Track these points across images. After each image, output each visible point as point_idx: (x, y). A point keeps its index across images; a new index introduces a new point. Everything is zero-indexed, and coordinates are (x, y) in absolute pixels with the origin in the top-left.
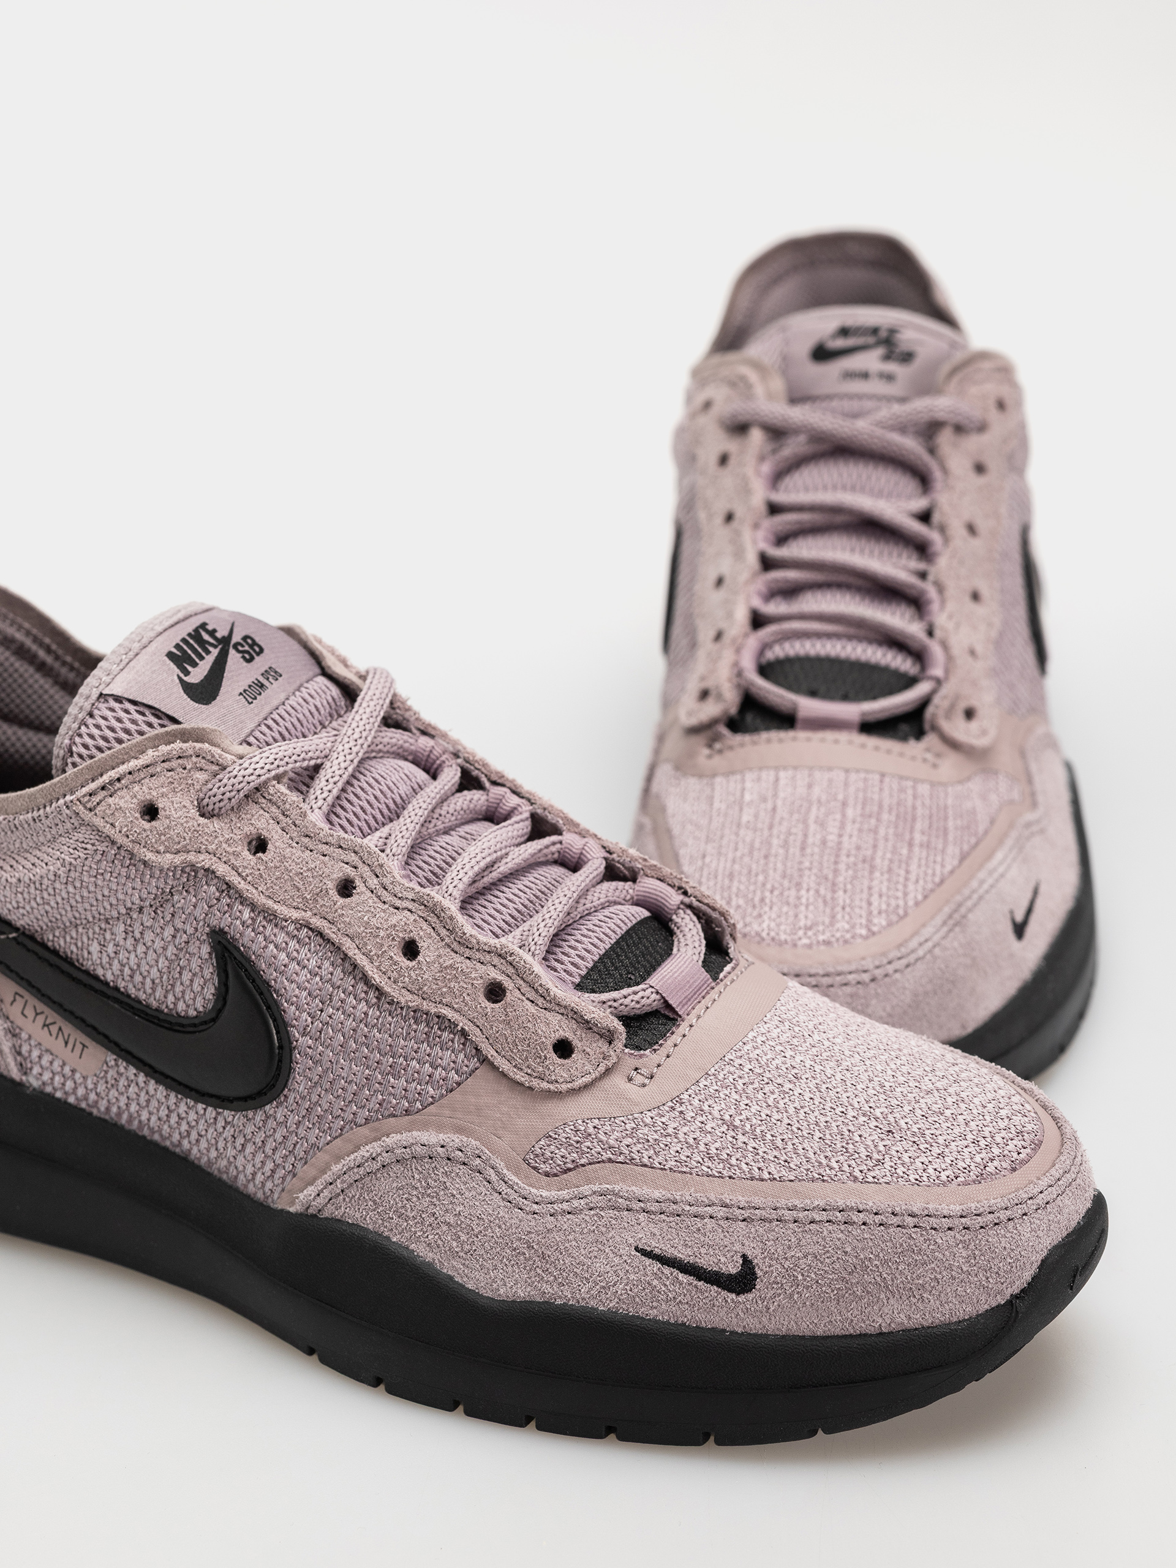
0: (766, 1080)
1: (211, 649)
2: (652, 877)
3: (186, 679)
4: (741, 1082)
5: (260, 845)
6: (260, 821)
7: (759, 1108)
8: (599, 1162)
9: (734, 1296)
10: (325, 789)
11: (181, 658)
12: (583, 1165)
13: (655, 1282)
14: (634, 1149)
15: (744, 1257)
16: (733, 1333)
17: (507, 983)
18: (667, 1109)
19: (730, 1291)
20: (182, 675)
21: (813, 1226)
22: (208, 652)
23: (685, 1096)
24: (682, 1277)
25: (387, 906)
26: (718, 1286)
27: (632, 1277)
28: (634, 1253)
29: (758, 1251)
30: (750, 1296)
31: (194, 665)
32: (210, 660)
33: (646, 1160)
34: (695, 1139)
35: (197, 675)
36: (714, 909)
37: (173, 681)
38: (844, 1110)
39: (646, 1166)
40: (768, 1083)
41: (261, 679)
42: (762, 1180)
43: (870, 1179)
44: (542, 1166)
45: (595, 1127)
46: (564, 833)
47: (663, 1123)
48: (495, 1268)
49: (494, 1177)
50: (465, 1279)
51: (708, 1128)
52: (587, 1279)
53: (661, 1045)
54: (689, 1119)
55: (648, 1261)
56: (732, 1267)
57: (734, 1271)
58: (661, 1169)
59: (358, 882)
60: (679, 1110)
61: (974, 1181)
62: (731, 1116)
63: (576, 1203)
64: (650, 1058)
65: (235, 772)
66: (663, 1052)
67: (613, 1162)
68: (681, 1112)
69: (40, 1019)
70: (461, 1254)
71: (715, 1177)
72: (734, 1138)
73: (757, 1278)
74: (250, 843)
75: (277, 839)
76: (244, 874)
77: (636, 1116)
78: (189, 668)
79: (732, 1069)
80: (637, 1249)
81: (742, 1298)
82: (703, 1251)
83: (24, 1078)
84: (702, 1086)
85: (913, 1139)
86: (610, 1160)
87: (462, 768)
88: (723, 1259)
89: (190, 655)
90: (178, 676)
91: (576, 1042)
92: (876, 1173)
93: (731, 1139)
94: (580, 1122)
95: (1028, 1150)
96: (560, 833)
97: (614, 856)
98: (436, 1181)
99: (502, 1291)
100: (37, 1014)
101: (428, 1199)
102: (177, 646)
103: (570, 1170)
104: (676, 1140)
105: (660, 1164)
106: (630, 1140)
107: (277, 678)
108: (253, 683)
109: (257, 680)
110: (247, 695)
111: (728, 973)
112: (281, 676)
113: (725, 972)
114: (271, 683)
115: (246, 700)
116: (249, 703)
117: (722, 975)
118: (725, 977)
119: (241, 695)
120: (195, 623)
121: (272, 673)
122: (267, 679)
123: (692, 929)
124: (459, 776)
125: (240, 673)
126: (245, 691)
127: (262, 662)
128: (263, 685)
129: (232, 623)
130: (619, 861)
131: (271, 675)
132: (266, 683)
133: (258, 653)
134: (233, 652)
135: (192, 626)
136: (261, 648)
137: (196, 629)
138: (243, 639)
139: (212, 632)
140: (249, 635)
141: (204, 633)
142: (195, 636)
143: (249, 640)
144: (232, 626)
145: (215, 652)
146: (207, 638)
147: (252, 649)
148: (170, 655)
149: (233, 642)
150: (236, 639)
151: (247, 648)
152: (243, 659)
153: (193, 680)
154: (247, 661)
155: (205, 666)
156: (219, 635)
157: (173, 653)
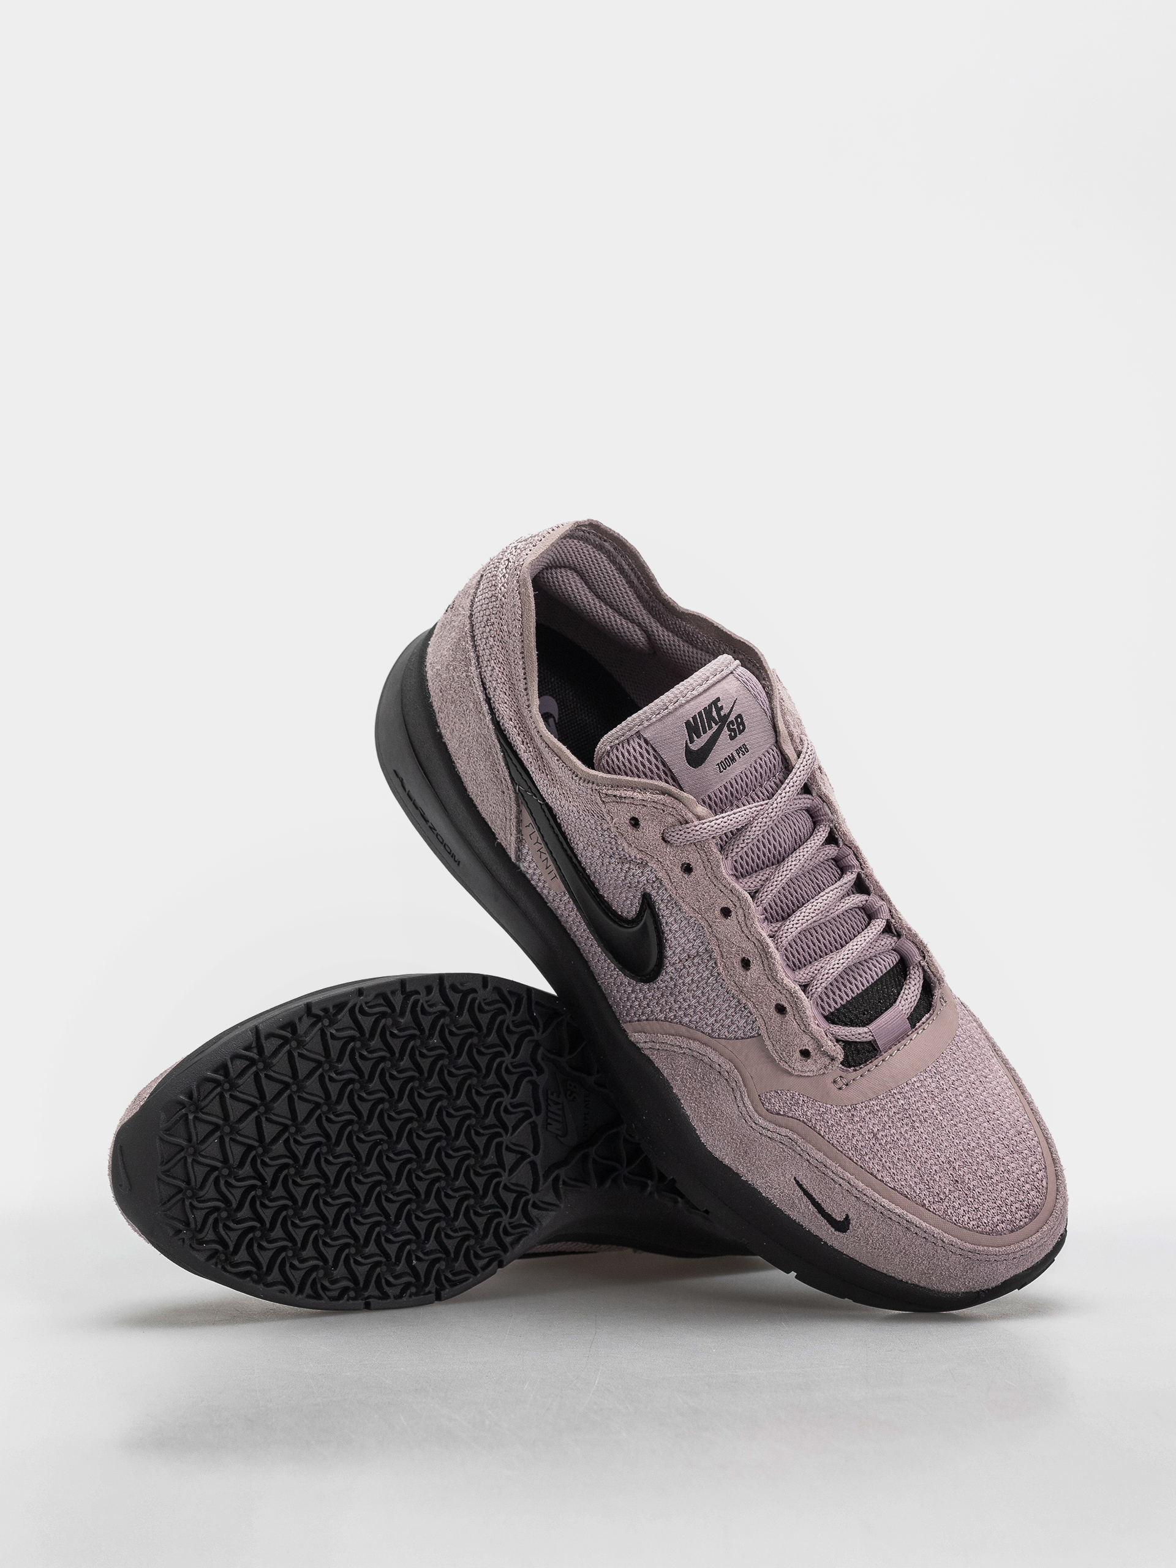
0: (908, 1115)
1: (713, 725)
2: (910, 940)
3: (690, 745)
4: (894, 1110)
5: (688, 869)
6: (693, 858)
7: (895, 1132)
8: (797, 1119)
9: (833, 1230)
10: (740, 845)
11: (693, 729)
12: (788, 1117)
13: (797, 1201)
14: (819, 1123)
15: (847, 1216)
16: (825, 1243)
17: (788, 1009)
18: (846, 1109)
19: (832, 1226)
20: (688, 742)
21: (889, 1222)
22: (710, 727)
23: (859, 1106)
24: (811, 1206)
25: (743, 935)
26: (828, 1221)
27: (786, 1191)
28: (792, 1180)
29: (855, 1217)
30: (841, 1235)
31: (699, 735)
32: (710, 733)
33: (822, 1133)
34: (853, 1134)
35: (698, 744)
36: (935, 976)
37: (682, 744)
38: (940, 1155)
39: (820, 1135)
40: (907, 1118)
41: (735, 754)
42: (877, 1178)
43: (932, 1210)
44: (767, 1104)
45: (803, 1101)
46: (872, 894)
47: (840, 1117)
48: (719, 1140)
49: (738, 1096)
50: (702, 1135)
51: (863, 1131)
52: (763, 1177)
53: (861, 1068)
54: (855, 1121)
55: (798, 1188)
56: (839, 1218)
57: (839, 1219)
58: (828, 1141)
59: (733, 914)
60: (852, 1113)
61: (986, 1233)
62: (878, 1130)
63: (774, 1136)
64: (851, 1073)
65: (689, 830)
66: (860, 1072)
67: (805, 1123)
68: (853, 1115)
69: (538, 846)
70: (705, 1123)
71: (853, 1161)
72: (873, 1144)
73: (849, 1229)
74: (683, 865)
75: (698, 871)
76: (673, 881)
77: (828, 1106)
78: (695, 738)
79: (893, 1099)
80: (795, 1178)
81: (837, 1233)
82: (828, 1200)
83: (518, 863)
84: (871, 1104)
85: (966, 1192)
86: (803, 1121)
87: (831, 829)
88: (836, 1211)
89: (699, 727)
90: (686, 741)
91: (813, 1053)
92: (936, 1206)
93: (871, 1144)
94: (797, 1093)
95: (1027, 1220)
96: (869, 894)
97: (893, 921)
98: (708, 1079)
99: (717, 1153)
100: (537, 842)
101: (700, 1084)
102: (694, 719)
103: (780, 1115)
104: (842, 1130)
105: (828, 1138)
106: (819, 1117)
107: (745, 754)
108: (729, 756)
109: (732, 754)
110: (722, 765)
111: (923, 1023)
112: (748, 751)
113: (921, 1022)
114: (740, 757)
115: (720, 770)
116: (721, 772)
117: (918, 1024)
118: (919, 1027)
119: (718, 764)
120: (711, 701)
121: (743, 750)
122: (738, 754)
123: (916, 982)
124: (827, 835)
125: (724, 747)
126: (722, 762)
127: (741, 739)
128: (734, 758)
129: (735, 701)
130: (894, 925)
131: (742, 751)
132: (737, 757)
133: (741, 732)
134: (726, 728)
135: (708, 703)
136: (744, 728)
137: (710, 706)
138: (736, 719)
139: (719, 709)
140: (740, 716)
141: (714, 709)
142: (708, 710)
143: (739, 720)
144: (733, 706)
145: (715, 727)
146: (714, 714)
147: (738, 727)
148: (688, 723)
149: (729, 720)
150: (732, 718)
151: (735, 727)
152: (730, 735)
153: (694, 747)
154: (732, 738)
155: (705, 737)
156: (722, 713)
157: (691, 722)
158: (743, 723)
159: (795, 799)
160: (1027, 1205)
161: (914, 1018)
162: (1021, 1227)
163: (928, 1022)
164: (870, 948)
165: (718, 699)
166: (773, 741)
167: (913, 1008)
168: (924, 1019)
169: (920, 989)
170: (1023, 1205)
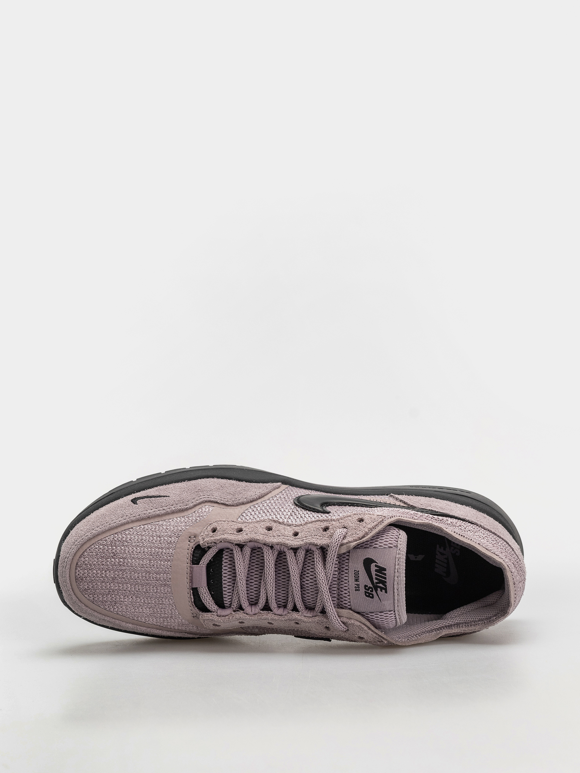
1: (377, 581)
3: (375, 564)
11: (381, 570)
15: (136, 504)
16: (134, 493)
17: (237, 533)
18: (180, 535)
19: (138, 497)
20: (377, 564)
22: (376, 579)
23: (177, 539)
26: (142, 497)
31: (376, 571)
32: (374, 577)
34: (168, 529)
35: (373, 568)
37: (378, 560)
41: (358, 583)
42: (142, 525)
43: (112, 536)
45: (198, 520)
47: (179, 530)
51: (166, 534)
53: (191, 551)
54: (172, 534)
56: (139, 502)
58: (173, 519)
62: (161, 540)
64: (192, 546)
68: (175, 535)
71: (157, 523)
73: (132, 503)
77: (187, 528)
78: (376, 568)
79: (169, 555)
80: (169, 496)
84: (174, 545)
88: (143, 502)
89: (380, 573)
90: (378, 563)
91: (212, 533)
93: (157, 533)
95: (77, 574)
102: (385, 574)
104: (173, 527)
107: (355, 588)
108: (359, 579)
109: (359, 581)
110: (357, 573)
111: (191, 595)
112: (355, 591)
113: (192, 594)
114: (355, 584)
115: (356, 571)
116: (355, 570)
117: (192, 592)
118: (190, 592)
119: (359, 571)
120: (387, 588)
121: (357, 589)
122: (357, 585)
123: (210, 605)
124: (297, 607)
125: (364, 580)
126: (359, 574)
127: (362, 589)
128: (357, 581)
129: (380, 600)
130: (240, 611)
131: (357, 587)
132: (356, 583)
133: (366, 592)
134: (371, 586)
135: (387, 586)
136: (366, 596)
137: (386, 586)
138: (373, 595)
139: (382, 589)
140: (372, 597)
141: (383, 586)
142: (384, 583)
143: (371, 596)
144: (379, 597)
145: (375, 581)
146: (381, 585)
147: (368, 593)
148: (385, 570)
149: (374, 590)
150: (374, 593)
151: (369, 591)
152: (367, 586)
153: (373, 565)
154: (366, 586)
155: (374, 573)
156: (379, 589)
157: (384, 571)
158: (368, 596)
159: (322, 601)
160: (83, 579)
161: (195, 591)
162: (76, 569)
163: (190, 598)
164: (238, 592)
165: (386, 592)
166: (353, 608)
167: (200, 594)
168: (192, 597)
169: (205, 604)
170: (84, 577)
